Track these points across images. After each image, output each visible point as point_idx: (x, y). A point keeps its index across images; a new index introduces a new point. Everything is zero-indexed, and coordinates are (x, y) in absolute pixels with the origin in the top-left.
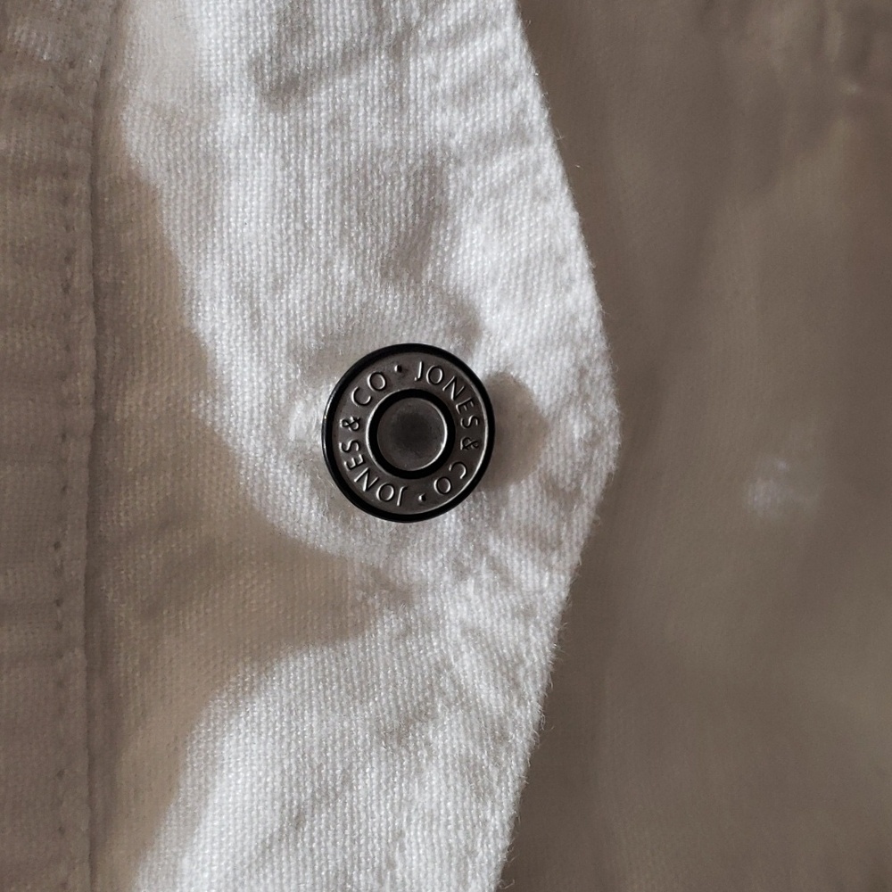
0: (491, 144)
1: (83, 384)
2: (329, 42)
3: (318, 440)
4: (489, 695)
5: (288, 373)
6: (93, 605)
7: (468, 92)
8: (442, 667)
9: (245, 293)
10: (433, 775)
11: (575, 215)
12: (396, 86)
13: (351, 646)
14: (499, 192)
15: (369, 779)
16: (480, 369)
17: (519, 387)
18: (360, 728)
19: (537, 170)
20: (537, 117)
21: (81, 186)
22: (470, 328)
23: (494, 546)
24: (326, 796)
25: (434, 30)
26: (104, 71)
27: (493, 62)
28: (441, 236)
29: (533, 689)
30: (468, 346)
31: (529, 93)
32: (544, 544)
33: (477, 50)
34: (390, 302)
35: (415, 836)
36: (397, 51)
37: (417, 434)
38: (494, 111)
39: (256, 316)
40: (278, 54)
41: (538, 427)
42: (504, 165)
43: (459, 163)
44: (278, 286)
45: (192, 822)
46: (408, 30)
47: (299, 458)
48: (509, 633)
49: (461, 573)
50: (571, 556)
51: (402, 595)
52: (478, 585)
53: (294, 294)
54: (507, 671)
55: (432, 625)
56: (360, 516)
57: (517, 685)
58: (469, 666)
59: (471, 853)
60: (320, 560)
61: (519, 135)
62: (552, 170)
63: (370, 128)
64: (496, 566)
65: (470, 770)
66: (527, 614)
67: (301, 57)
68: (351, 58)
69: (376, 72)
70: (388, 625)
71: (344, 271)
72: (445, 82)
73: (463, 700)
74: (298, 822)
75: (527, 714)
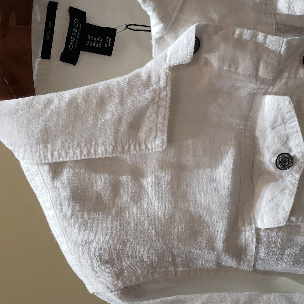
0: (294, 133)
1: (252, 156)
2: (278, 124)
3: (275, 162)
4: (291, 188)
5: (272, 155)
6: (252, 177)
7: (292, 128)
8: (286, 185)
9: (268, 148)
10: (286, 195)
11: (303, 140)
12: (284, 127)
13: (277, 182)
14: (295, 137)
15: (279, 195)
16: (292, 154)
17: (296, 156)
18: (278, 190)
19: (299, 135)
20: (299, 130)
21: (253, 138)
22: (291, 151)
23: (292, 172)
24: (275, 197)
25: (289, 122)
26: (255, 126)
27: (295, 125)
28: (288, 141)
29: (296, 187)
30: (291, 153)
31: (299, 128)
32: (297, 172)
33: (293, 124)
34: (283, 148)
35: (284, 201)
36: (285, 124)
37: (285, 162)
38: (295, 129)
39: (269, 150)
40: (273, 125)
41: (297, 160)
42: (295, 135)
43: (291, 134)
44: (271, 147)
45: (262, 199)
46: (286, 122)
47: (273, 164)
48: (293, 181)
49: (288, 175)
50: (301, 174)
51: (282, 177)
52: (290, 176)
53: (273, 148)
54: (293, 185)
55: (285, 180)
56: (278, 169)
57: (294, 187)
58: (289, 185)
59: (290, 202)
60: (273, 173)
61: (297, 132)
62: (301, 135)
63: (282, 132)
64: (292, 174)
65: (290, 195)
66: (295, 179)
67: (275, 125)
68: (280, 125)
69: (283, 126)
70: (281, 180)
71: (278, 145)
72: (290, 127)
73: (289, 188)
74: (273, 199)
75: (295, 190)
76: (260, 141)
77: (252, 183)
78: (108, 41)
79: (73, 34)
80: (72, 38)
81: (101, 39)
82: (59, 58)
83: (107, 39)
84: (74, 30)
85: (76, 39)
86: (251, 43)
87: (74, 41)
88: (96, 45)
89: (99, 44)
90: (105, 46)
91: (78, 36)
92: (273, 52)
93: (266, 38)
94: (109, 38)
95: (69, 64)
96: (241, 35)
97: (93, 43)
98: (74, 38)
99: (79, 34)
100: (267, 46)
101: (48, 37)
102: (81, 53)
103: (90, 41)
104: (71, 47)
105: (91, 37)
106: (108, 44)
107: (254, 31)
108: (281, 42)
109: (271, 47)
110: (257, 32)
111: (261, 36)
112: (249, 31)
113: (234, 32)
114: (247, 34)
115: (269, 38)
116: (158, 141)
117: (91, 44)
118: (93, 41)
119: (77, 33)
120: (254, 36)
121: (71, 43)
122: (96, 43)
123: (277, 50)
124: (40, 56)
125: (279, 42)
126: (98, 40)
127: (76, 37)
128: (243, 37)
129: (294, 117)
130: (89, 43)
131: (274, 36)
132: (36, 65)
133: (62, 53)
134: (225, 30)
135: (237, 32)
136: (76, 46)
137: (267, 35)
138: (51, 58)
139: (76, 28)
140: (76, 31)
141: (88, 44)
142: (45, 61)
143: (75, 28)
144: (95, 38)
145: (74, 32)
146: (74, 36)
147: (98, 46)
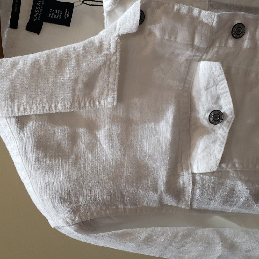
0: (224, 93)
1: (189, 113)
2: (211, 85)
3: (208, 118)
4: (222, 139)
5: (206, 112)
6: (189, 131)
7: (222, 89)
8: (218, 137)
9: (202, 106)
10: (217, 145)
11: (231, 99)
12: (216, 89)
13: (210, 135)
14: (225, 97)
15: (212, 145)
16: (222, 111)
17: (226, 113)
18: (211, 141)
19: (228, 95)
20: (228, 91)
21: (190, 97)
22: (221, 108)
23: (223, 126)
24: (208, 146)
25: (219, 84)
26: (192, 87)
27: (224, 87)
28: (219, 100)
29: (226, 139)
30: (221, 110)
31: (228, 89)
32: (227, 126)
33: (224, 85)
34: (215, 106)
35: (216, 150)
36: (216, 86)
37: (217, 117)
38: (225, 90)
39: (203, 107)
40: (207, 86)
41: (227, 116)
42: (225, 95)
43: (221, 94)
44: (205, 105)
45: (197, 148)
46: (217, 84)
47: (206, 119)
48: (224, 134)
49: (219, 129)
50: (230, 128)
51: (214, 131)
52: (221, 130)
53: (206, 105)
54: (224, 137)
55: (217, 133)
56: (211, 124)
57: (224, 139)
58: (220, 137)
59: (220, 151)
60: (207, 127)
61: (227, 92)
62: (229, 95)
63: (214, 92)
64: (223, 128)
65: (220, 145)
66: (225, 132)
67: (208, 87)
68: (212, 86)
69: (214, 87)
70: (213, 133)
71: (211, 104)
72: (220, 88)
73: (220, 139)
74: (206, 148)
75: (225, 141)
76: (196, 100)
77: (190, 135)
78: (67, 14)
79: (37, 8)
80: (36, 11)
81: (61, 12)
82: (25, 28)
83: (66, 12)
84: (38, 4)
85: (40, 12)
86: (188, 16)
87: (38, 14)
88: (56, 17)
89: (59, 16)
90: (65, 18)
91: (41, 10)
92: (206, 24)
93: (200, 12)
94: (68, 11)
95: (33, 33)
96: (179, 10)
97: (54, 15)
98: (38, 11)
99: (42, 7)
100: (201, 19)
101: (16, 10)
102: (44, 23)
103: (51, 14)
104: (35, 18)
105: (52, 10)
106: (67, 16)
107: (190, 6)
108: (213, 16)
109: (204, 20)
110: (193, 8)
111: (196, 11)
112: (186, 6)
113: (173, 7)
114: (184, 9)
115: (203, 13)
116: (110, 99)
117: (52, 16)
118: (54, 13)
119: (40, 7)
120: (190, 11)
121: (35, 15)
122: (57, 16)
123: (210, 23)
124: (9, 26)
125: (212, 16)
126: (58, 13)
127: (40, 10)
128: (181, 11)
129: (223, 79)
130: (51, 15)
131: (207, 11)
132: (6, 33)
133: (27, 24)
134: (166, 5)
135: (176, 7)
136: (39, 18)
137: (201, 10)
138: (18, 28)
139: (40, 2)
140: (39, 5)
141: (49, 16)
142: (13, 30)
143: (38, 2)
144: (56, 11)
145: (38, 6)
146: (38, 9)
147: (59, 18)
